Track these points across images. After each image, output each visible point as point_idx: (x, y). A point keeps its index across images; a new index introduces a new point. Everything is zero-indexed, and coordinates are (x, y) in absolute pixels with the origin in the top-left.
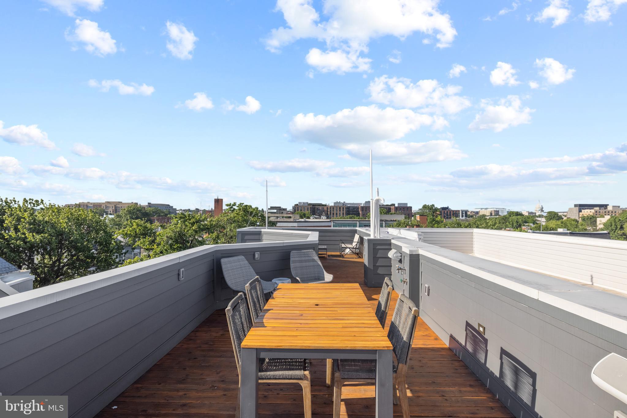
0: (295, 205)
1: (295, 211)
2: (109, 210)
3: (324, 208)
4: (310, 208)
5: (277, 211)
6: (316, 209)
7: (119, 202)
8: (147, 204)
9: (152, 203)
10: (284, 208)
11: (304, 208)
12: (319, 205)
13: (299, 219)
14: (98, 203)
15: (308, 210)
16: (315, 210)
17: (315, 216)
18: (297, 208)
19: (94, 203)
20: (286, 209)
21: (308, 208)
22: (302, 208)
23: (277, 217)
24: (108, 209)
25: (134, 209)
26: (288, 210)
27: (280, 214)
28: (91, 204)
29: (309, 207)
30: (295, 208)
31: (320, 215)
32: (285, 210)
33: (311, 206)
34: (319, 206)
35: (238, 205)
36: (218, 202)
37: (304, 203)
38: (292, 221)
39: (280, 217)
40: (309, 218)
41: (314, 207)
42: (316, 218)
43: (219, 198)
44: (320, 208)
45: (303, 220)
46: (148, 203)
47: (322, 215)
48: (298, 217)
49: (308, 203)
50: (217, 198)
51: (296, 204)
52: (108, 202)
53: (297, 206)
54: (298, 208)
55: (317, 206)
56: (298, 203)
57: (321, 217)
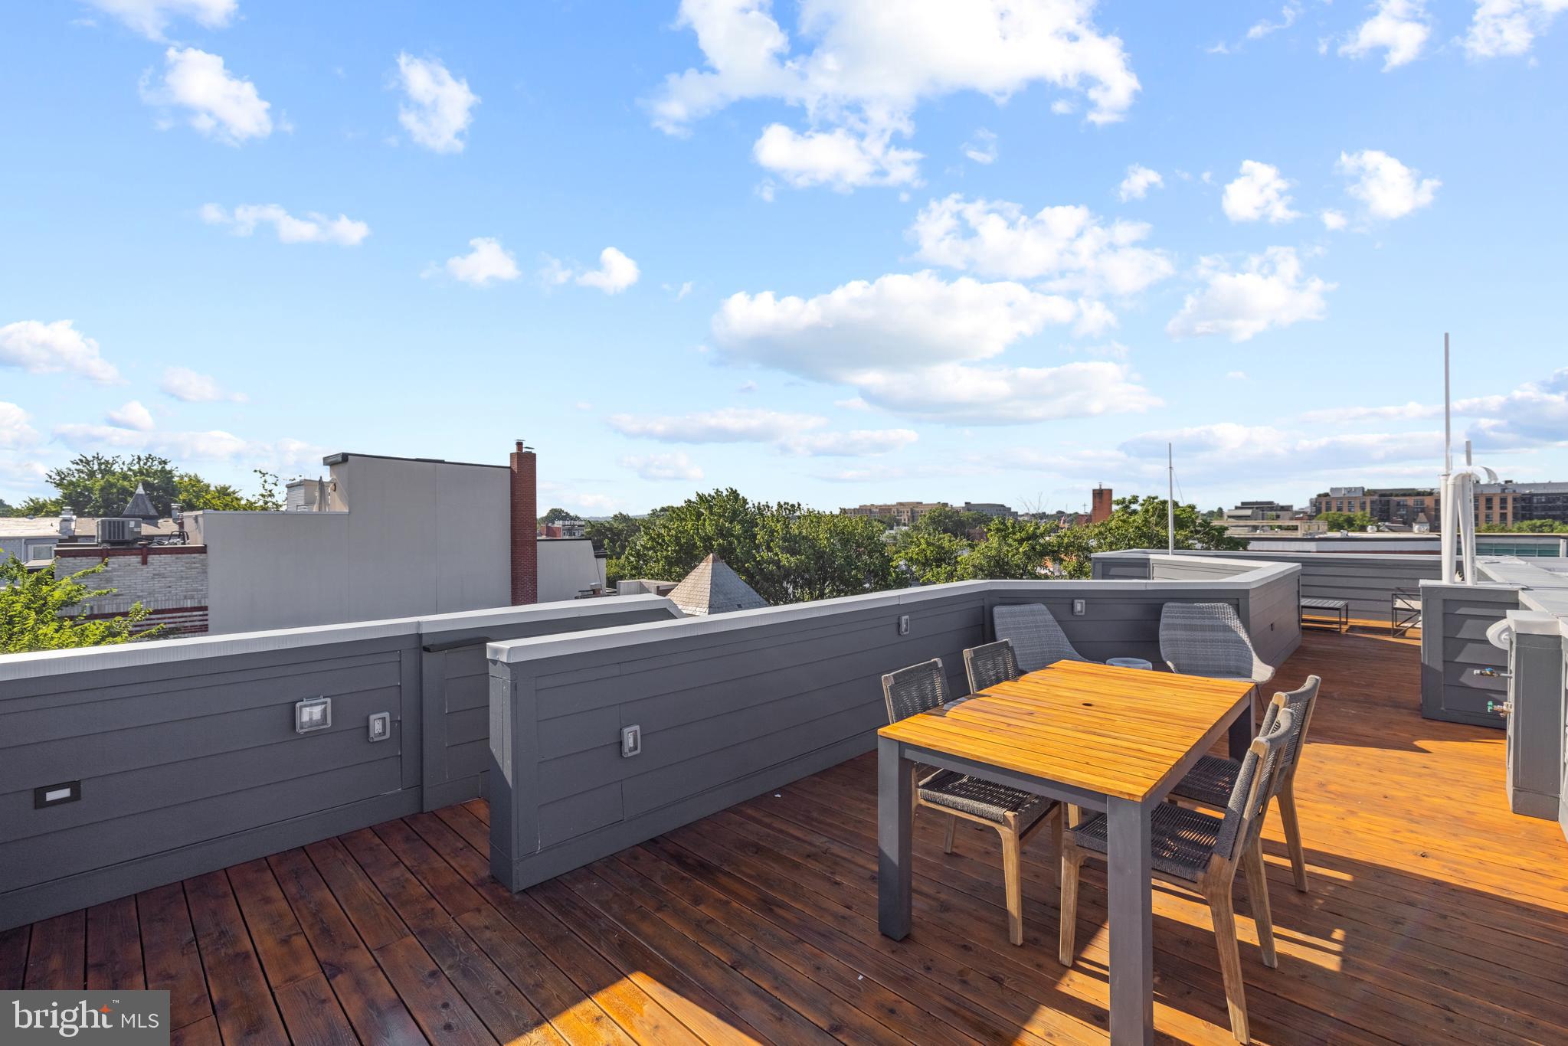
0: (1319, 496)
1: (1319, 511)
2: (902, 518)
3: (1422, 502)
4: (1372, 502)
5: (1252, 513)
6: (1392, 506)
7: (918, 503)
8: (964, 505)
9: (973, 502)
10: (1281, 504)
11: (1350, 503)
12: (1402, 492)
13: (1325, 533)
14: (886, 505)
15: (1363, 508)
16: (1389, 509)
17: (1387, 524)
18: (1322, 503)
19: (881, 506)
20: (1292, 506)
21: (1364, 503)
22: (1342, 503)
23: (1255, 528)
24: (901, 516)
25: (940, 515)
26: (1296, 508)
27: (1263, 519)
28: (877, 507)
29: (1368, 500)
30: (1320, 503)
31: (1408, 524)
32: (1287, 509)
33: (1376, 497)
34: (1404, 495)
35: (1143, 502)
36: (1101, 496)
37: (1349, 490)
38: (1299, 537)
39: (1263, 526)
40: (1363, 529)
41: (1386, 498)
42: (1392, 530)
43: (1103, 488)
44: (1410, 501)
45: (1338, 535)
46: (966, 503)
47: (1414, 520)
48: (1324, 526)
49: (1363, 489)
50: (1097, 487)
51: (1322, 492)
52: (901, 504)
53: (1324, 500)
54: (1327, 503)
55: (1397, 495)
56: (1328, 491)
57: (1411, 526)
